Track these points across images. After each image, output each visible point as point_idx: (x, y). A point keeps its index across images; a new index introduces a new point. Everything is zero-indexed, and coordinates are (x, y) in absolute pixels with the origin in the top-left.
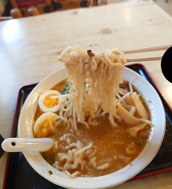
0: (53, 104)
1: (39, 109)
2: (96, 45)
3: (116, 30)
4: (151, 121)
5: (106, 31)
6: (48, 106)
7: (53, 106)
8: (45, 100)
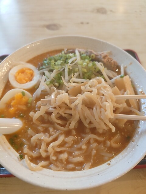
0: (25, 80)
1: (8, 84)
2: (88, 23)
3: (111, 11)
4: (141, 112)
5: (101, 11)
6: (20, 82)
7: (26, 83)
8: (17, 74)
